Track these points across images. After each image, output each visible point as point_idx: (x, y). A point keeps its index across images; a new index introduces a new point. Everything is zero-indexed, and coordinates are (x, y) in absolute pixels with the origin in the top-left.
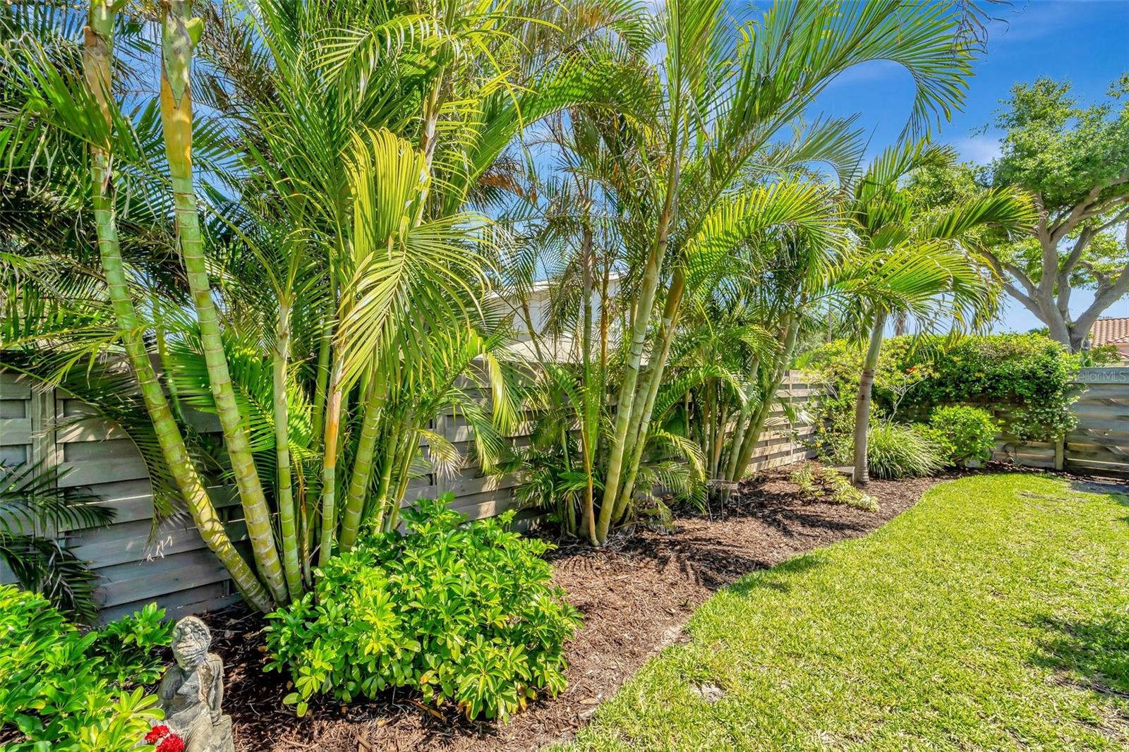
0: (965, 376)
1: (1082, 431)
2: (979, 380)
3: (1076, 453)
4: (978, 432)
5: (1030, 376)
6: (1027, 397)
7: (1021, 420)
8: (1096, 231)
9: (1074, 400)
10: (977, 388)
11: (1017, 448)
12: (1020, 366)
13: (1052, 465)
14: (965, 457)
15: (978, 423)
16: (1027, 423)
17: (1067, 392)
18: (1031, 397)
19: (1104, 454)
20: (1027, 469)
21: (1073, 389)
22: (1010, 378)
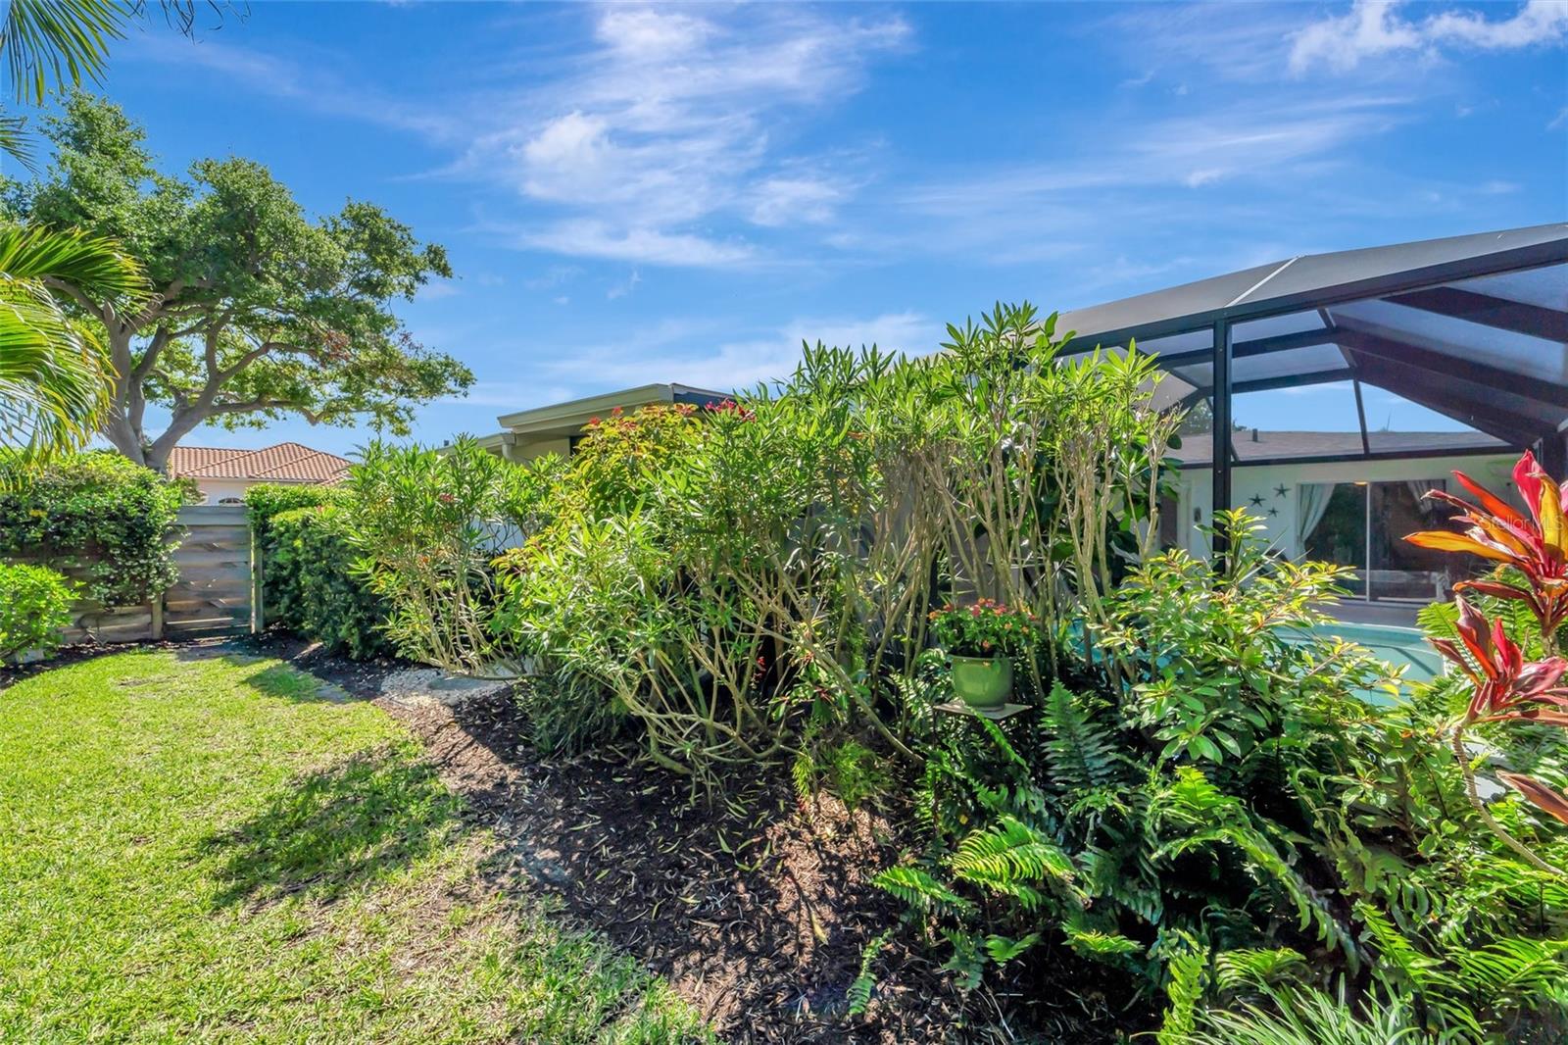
0: (12, 514)
1: (183, 584)
2: (37, 521)
3: (177, 614)
4: (42, 604)
5: (118, 516)
6: (115, 546)
7: (106, 579)
9: (174, 547)
10: (35, 533)
11: (99, 619)
12: (102, 501)
13: (147, 634)
14: (20, 647)
15: (40, 591)
16: (114, 582)
17: (169, 535)
18: (120, 546)
19: (208, 610)
20: (117, 646)
21: (172, 533)
22: (89, 518)
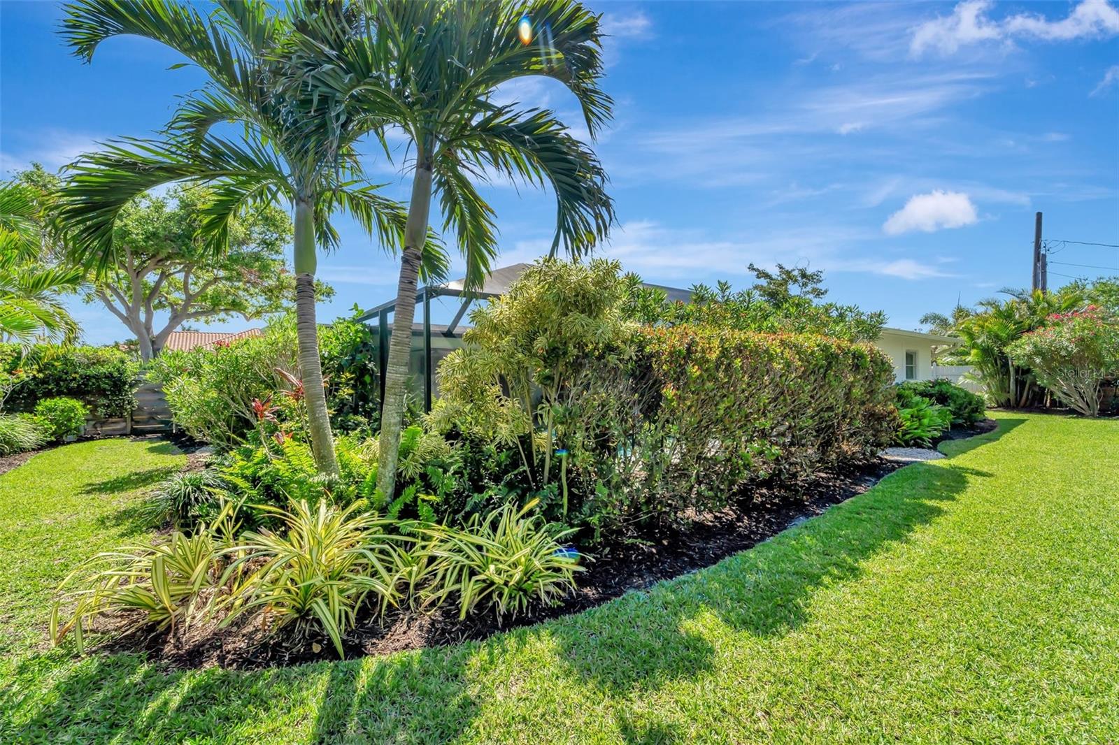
0: (64, 376)
1: (140, 408)
2: (74, 379)
3: (138, 422)
4: (72, 415)
5: (109, 376)
6: (108, 390)
7: (104, 405)
8: (170, 274)
9: (135, 390)
10: (74, 385)
11: (103, 424)
12: (103, 370)
13: (125, 432)
14: (64, 433)
15: (72, 409)
16: (108, 406)
17: (131, 386)
18: (110, 390)
19: (152, 421)
20: (108, 436)
21: (135, 384)
22: (97, 377)
